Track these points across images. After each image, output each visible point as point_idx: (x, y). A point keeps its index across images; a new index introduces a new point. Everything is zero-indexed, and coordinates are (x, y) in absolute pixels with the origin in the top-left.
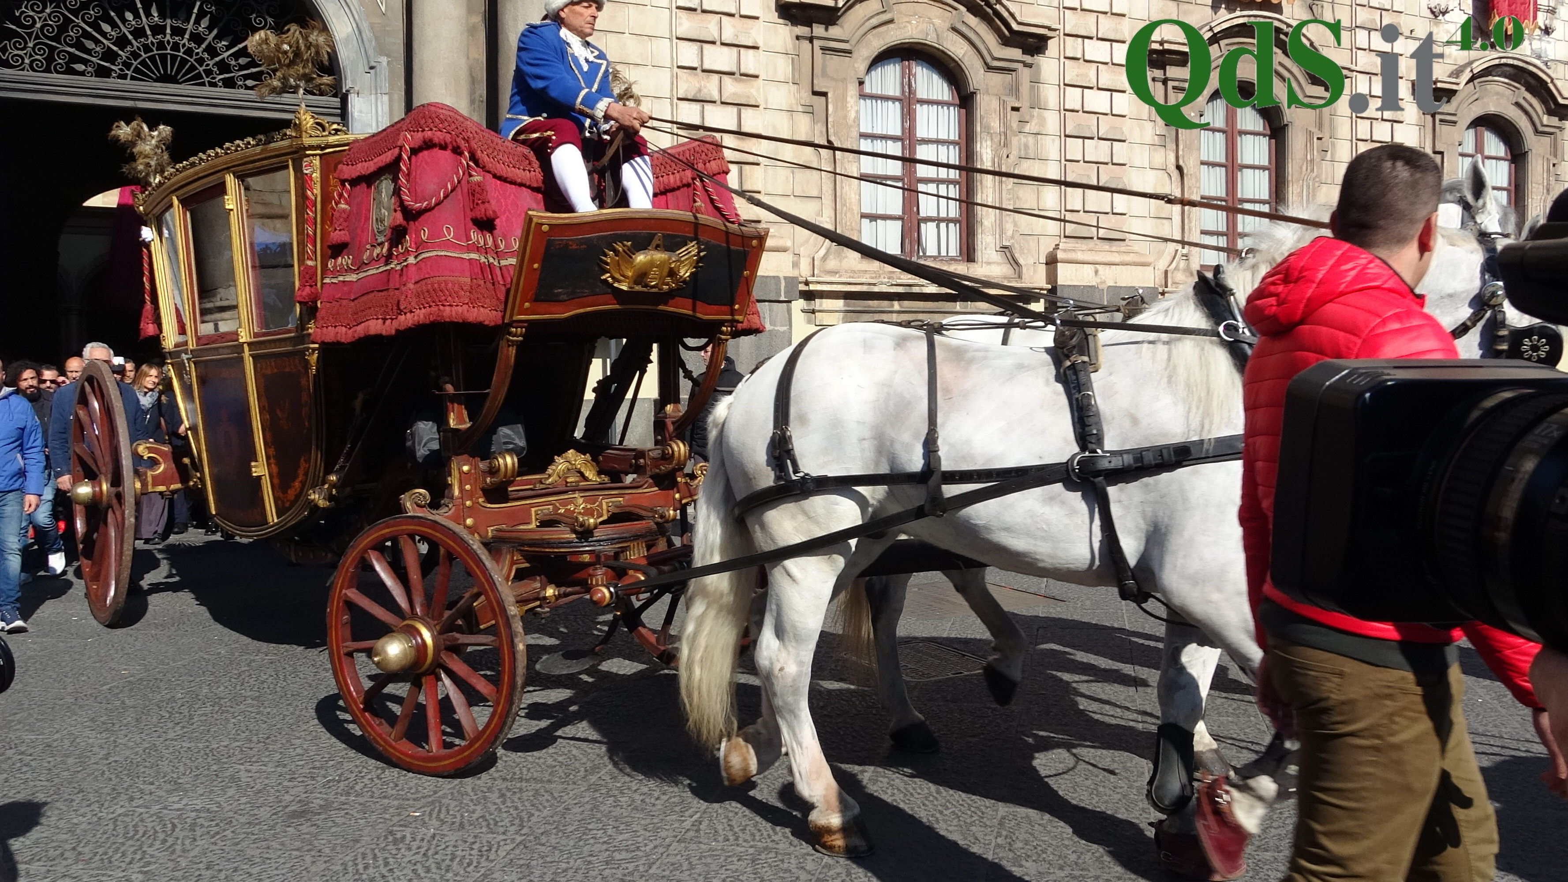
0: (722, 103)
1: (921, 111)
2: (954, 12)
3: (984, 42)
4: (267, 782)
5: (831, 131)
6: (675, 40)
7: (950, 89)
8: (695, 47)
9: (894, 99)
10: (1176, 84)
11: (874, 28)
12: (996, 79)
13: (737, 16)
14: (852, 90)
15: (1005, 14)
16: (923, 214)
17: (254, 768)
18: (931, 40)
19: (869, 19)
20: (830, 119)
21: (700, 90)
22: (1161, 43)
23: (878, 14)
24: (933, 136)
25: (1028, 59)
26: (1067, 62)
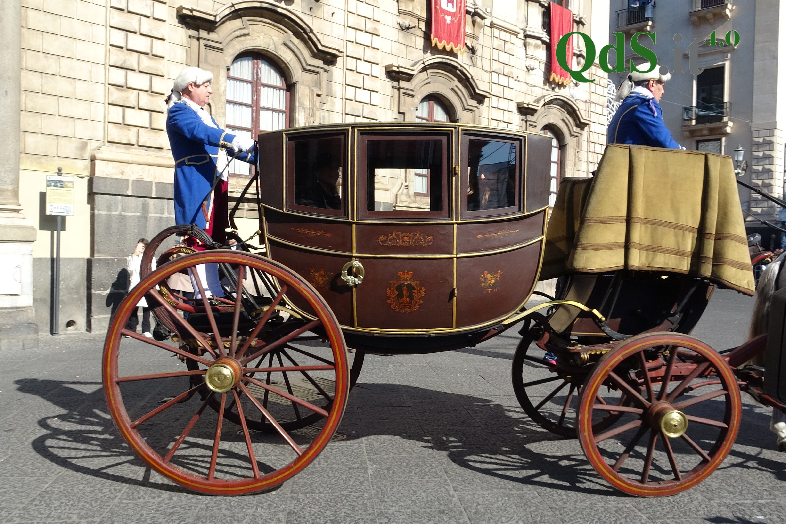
0: (140, 72)
1: (264, 91)
2: (285, 34)
3: (302, 54)
6: (109, 28)
7: (281, 80)
8: (123, 33)
9: (247, 82)
10: (404, 91)
11: (237, 37)
12: (308, 76)
13: (151, 18)
14: (223, 73)
15: (315, 39)
18: (271, 49)
19: (234, 31)
21: (125, 62)
22: (398, 67)
23: (240, 29)
24: (270, 106)
25: (326, 67)
26: (347, 71)
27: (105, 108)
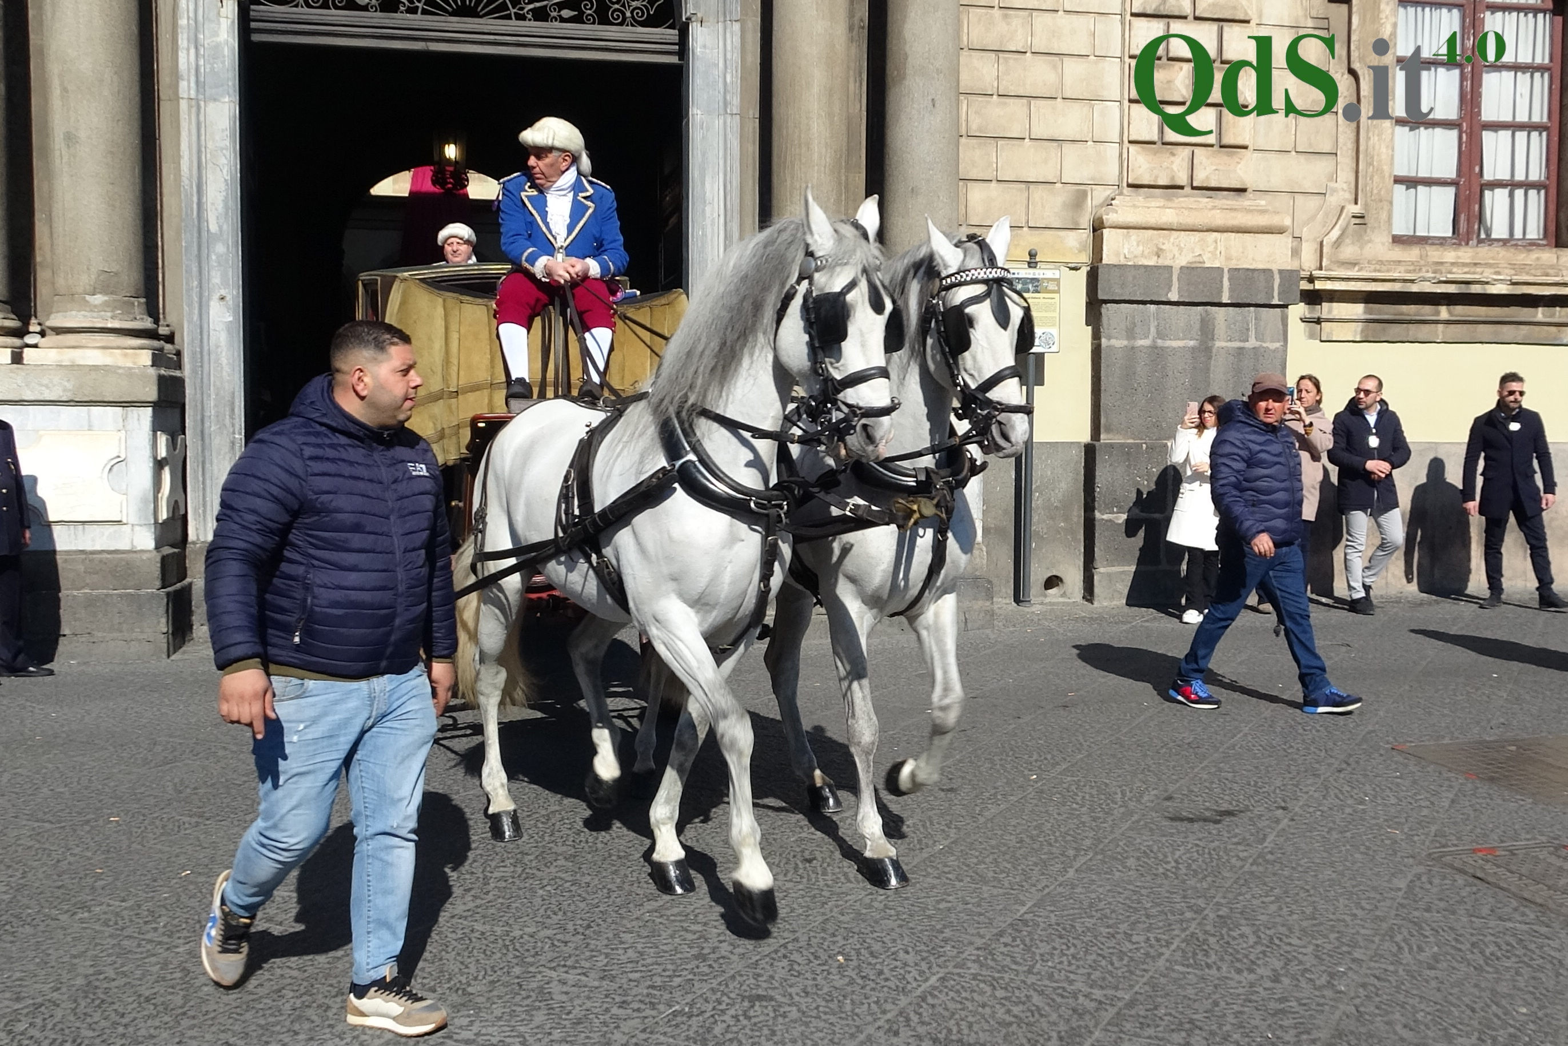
0: (1196, 18)
1: (1493, 21)
4: (589, 1004)
5: (1354, 54)
9: (1450, 5)
16: (1488, 176)
17: (572, 977)
20: (1354, 38)
24: (1509, 59)
27: (1122, 111)
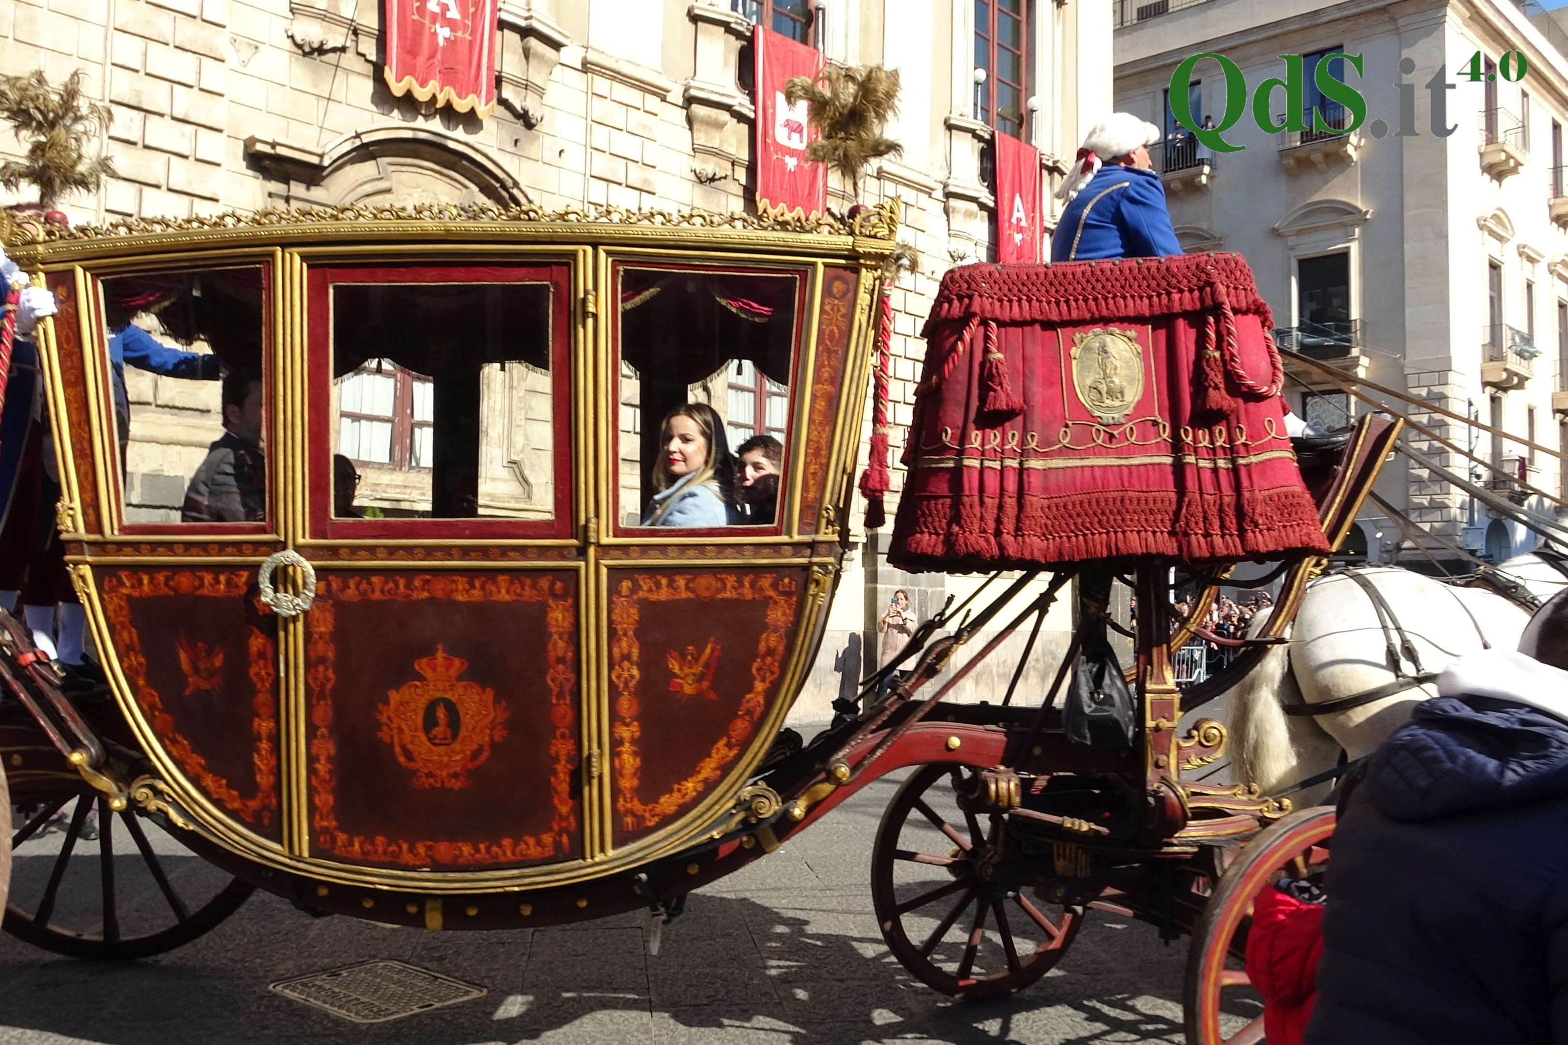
8: (133, 188)
11: (367, 196)
13: (192, 159)
19: (361, 185)
23: (373, 180)
